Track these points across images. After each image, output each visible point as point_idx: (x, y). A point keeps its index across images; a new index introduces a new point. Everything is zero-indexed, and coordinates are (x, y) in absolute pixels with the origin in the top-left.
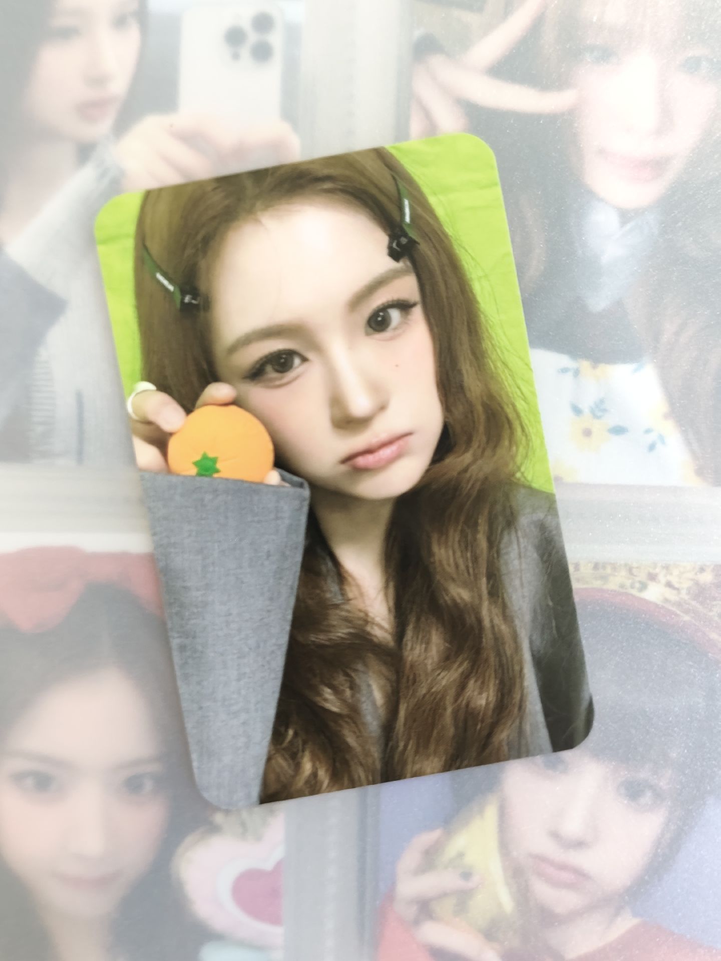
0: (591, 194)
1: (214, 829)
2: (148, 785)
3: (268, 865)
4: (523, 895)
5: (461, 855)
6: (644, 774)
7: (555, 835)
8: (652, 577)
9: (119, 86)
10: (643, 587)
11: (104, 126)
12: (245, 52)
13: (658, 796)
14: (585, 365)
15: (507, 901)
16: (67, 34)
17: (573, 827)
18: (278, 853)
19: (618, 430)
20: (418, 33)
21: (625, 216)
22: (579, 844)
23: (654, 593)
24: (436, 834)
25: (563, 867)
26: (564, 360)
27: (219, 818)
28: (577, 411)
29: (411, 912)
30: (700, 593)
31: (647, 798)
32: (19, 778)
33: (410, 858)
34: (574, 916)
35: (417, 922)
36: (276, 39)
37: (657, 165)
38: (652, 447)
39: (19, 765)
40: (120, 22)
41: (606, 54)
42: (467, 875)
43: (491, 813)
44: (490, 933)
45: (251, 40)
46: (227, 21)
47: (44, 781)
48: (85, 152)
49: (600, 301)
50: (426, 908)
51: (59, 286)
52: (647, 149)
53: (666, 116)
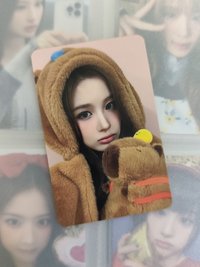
0: (169, 54)
1: (65, 235)
2: (46, 222)
3: (80, 245)
5: (136, 241)
6: (186, 216)
7: (162, 234)
8: (188, 160)
9: (37, 22)
10: (186, 162)
11: (32, 34)
12: (73, 13)
13: (191, 222)
14: (169, 100)
15: (149, 253)
16: (22, 8)
17: (167, 231)
18: (84, 241)
19: (178, 119)
20: (121, 8)
21: (179, 59)
22: (168, 236)
23: (189, 164)
24: (129, 234)
26: (163, 99)
27: (66, 231)
28: (166, 113)
29: (121, 257)
32: (8, 221)
33: (121, 242)
35: (124, 260)
36: (81, 10)
38: (187, 123)
39: (7, 217)
40: (37, 5)
41: (173, 16)
42: (137, 246)
43: (144, 228)
44: (144, 263)
45: (74, 10)
46: (67, 5)
47: (15, 222)
48: (27, 40)
49: (172, 83)
50: (126, 256)
51: (20, 78)
52: (184, 41)
53: (189, 32)
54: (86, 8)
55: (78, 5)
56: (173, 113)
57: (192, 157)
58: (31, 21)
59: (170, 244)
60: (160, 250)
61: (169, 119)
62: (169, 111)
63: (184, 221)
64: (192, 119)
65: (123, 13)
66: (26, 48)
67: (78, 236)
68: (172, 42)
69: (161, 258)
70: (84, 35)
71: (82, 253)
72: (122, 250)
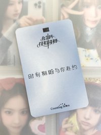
3: (43, 124)
4: (80, 127)
5: (71, 121)
6: (97, 109)
7: (85, 118)
8: (97, 80)
9: (19, 12)
10: (96, 81)
12: (37, 7)
13: (99, 112)
14: (87, 50)
15: (78, 128)
16: (12, 4)
17: (87, 117)
19: (92, 59)
21: (91, 29)
22: (88, 119)
23: (98, 82)
24: (67, 118)
26: (83, 49)
28: (86, 56)
31: (98, 112)
32: (6, 112)
36: (42, 5)
37: (95, 22)
38: (96, 61)
39: (6, 110)
40: (19, 3)
43: (75, 115)
44: (76, 133)
45: (38, 5)
46: (34, 2)
47: (10, 112)
48: (15, 21)
49: (88, 41)
50: (66, 129)
51: (11, 40)
53: (97, 15)
54: (44, 4)
55: (40, 3)
56: (89, 56)
57: (99, 78)
58: (16, 11)
59: (89, 123)
60: (84, 127)
61: (87, 59)
62: (87, 55)
63: (96, 111)
66: (14, 25)
69: (84, 130)
70: (43, 18)
71: (44, 128)
72: (64, 126)
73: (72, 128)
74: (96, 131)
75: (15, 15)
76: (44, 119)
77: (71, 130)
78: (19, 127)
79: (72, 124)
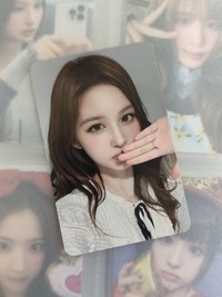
0: (180, 63)
1: (60, 262)
2: (38, 247)
3: (77, 274)
4: (159, 284)
5: (139, 271)
6: (197, 244)
7: (169, 264)
8: (199, 182)
10: (196, 184)
12: (75, 17)
13: (201, 252)
14: (178, 115)
16: (20, 9)
18: (81, 269)
19: (189, 136)
20: (129, 13)
21: (191, 70)
22: (177, 267)
23: (200, 187)
24: (131, 264)
25: (171, 275)
27: (62, 258)
28: (176, 129)
29: (123, 289)
30: (214, 187)
31: (198, 252)
34: (175, 290)
35: (124, 293)
36: (85, 13)
37: (200, 55)
38: (199, 141)
40: (36, 6)
45: (77, 13)
46: (70, 7)
48: (24, 45)
49: (183, 96)
50: (128, 288)
52: (198, 50)
54: (90, 12)
55: (81, 8)
56: (183, 129)
57: (204, 179)
58: (29, 24)
59: (177, 277)
61: (179, 136)
62: (179, 127)
63: (193, 250)
64: (204, 136)
65: (131, 18)
67: (74, 264)
68: (184, 51)
71: (79, 283)
72: (123, 281)
73: (140, 284)
74: (192, 293)
75: (26, 33)
76: (80, 263)
77: (139, 288)
78: (23, 280)
79: (141, 277)
